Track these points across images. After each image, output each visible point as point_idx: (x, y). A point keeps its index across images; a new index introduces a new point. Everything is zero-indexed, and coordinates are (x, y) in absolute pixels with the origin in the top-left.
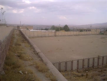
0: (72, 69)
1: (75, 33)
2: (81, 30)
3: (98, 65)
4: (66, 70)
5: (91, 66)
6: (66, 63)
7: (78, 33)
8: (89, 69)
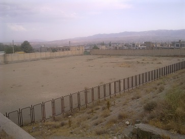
0: (44, 118)
1: (44, 55)
2: (54, 50)
3: (86, 102)
4: (33, 122)
5: (75, 106)
6: (32, 109)
7: (48, 54)
8: (72, 112)
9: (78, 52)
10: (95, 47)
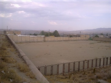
0: (58, 73)
2: (71, 36)
3: (84, 68)
6: (52, 67)
7: (67, 38)
9: (85, 38)
10: (97, 36)
